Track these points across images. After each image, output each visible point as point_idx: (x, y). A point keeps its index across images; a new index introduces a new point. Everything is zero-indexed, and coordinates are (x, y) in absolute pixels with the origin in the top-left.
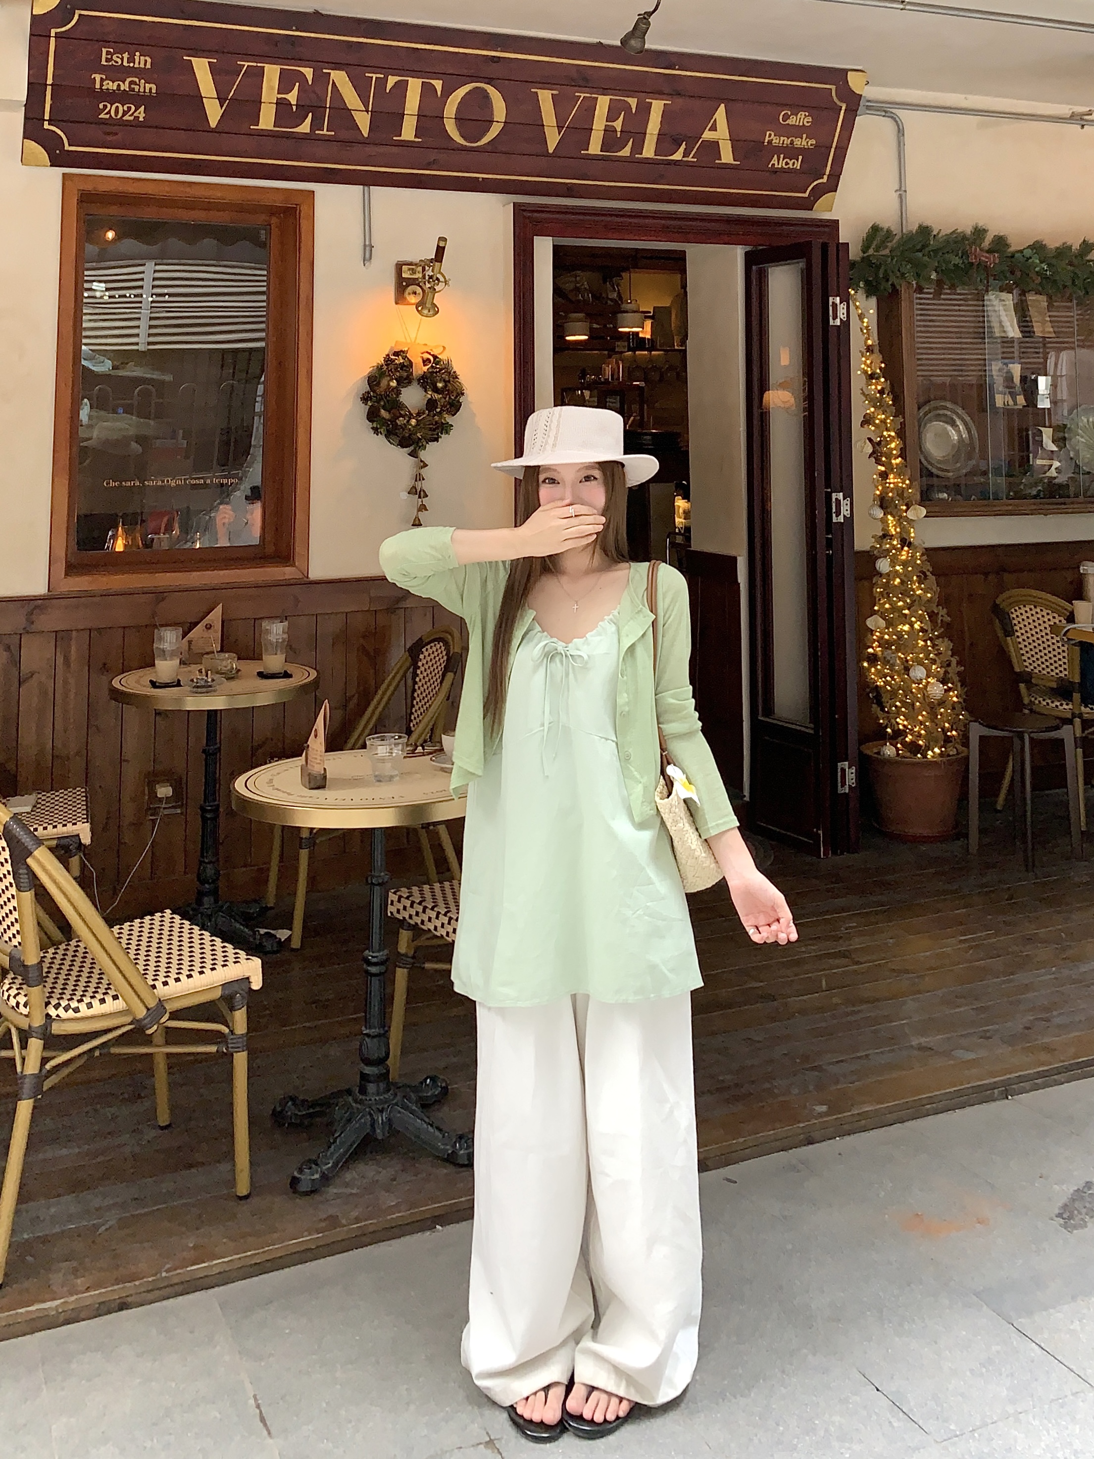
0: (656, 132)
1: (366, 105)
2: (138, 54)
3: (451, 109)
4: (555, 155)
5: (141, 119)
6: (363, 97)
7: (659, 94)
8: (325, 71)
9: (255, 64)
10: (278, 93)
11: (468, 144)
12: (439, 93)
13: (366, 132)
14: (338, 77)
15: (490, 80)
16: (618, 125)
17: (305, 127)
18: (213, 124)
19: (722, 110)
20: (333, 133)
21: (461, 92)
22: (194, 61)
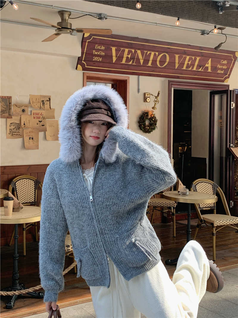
0: (197, 64)
1: (143, 58)
2: (102, 46)
3: (158, 59)
4: (177, 69)
5: (100, 61)
7: (199, 56)
8: (136, 50)
9: (123, 49)
10: (127, 55)
11: (160, 67)
12: (157, 55)
13: (142, 64)
14: (139, 52)
15: (167, 53)
16: (190, 63)
17: (130, 63)
18: (114, 62)
19: (210, 60)
20: (136, 64)
21: (161, 55)
22: (112, 48)
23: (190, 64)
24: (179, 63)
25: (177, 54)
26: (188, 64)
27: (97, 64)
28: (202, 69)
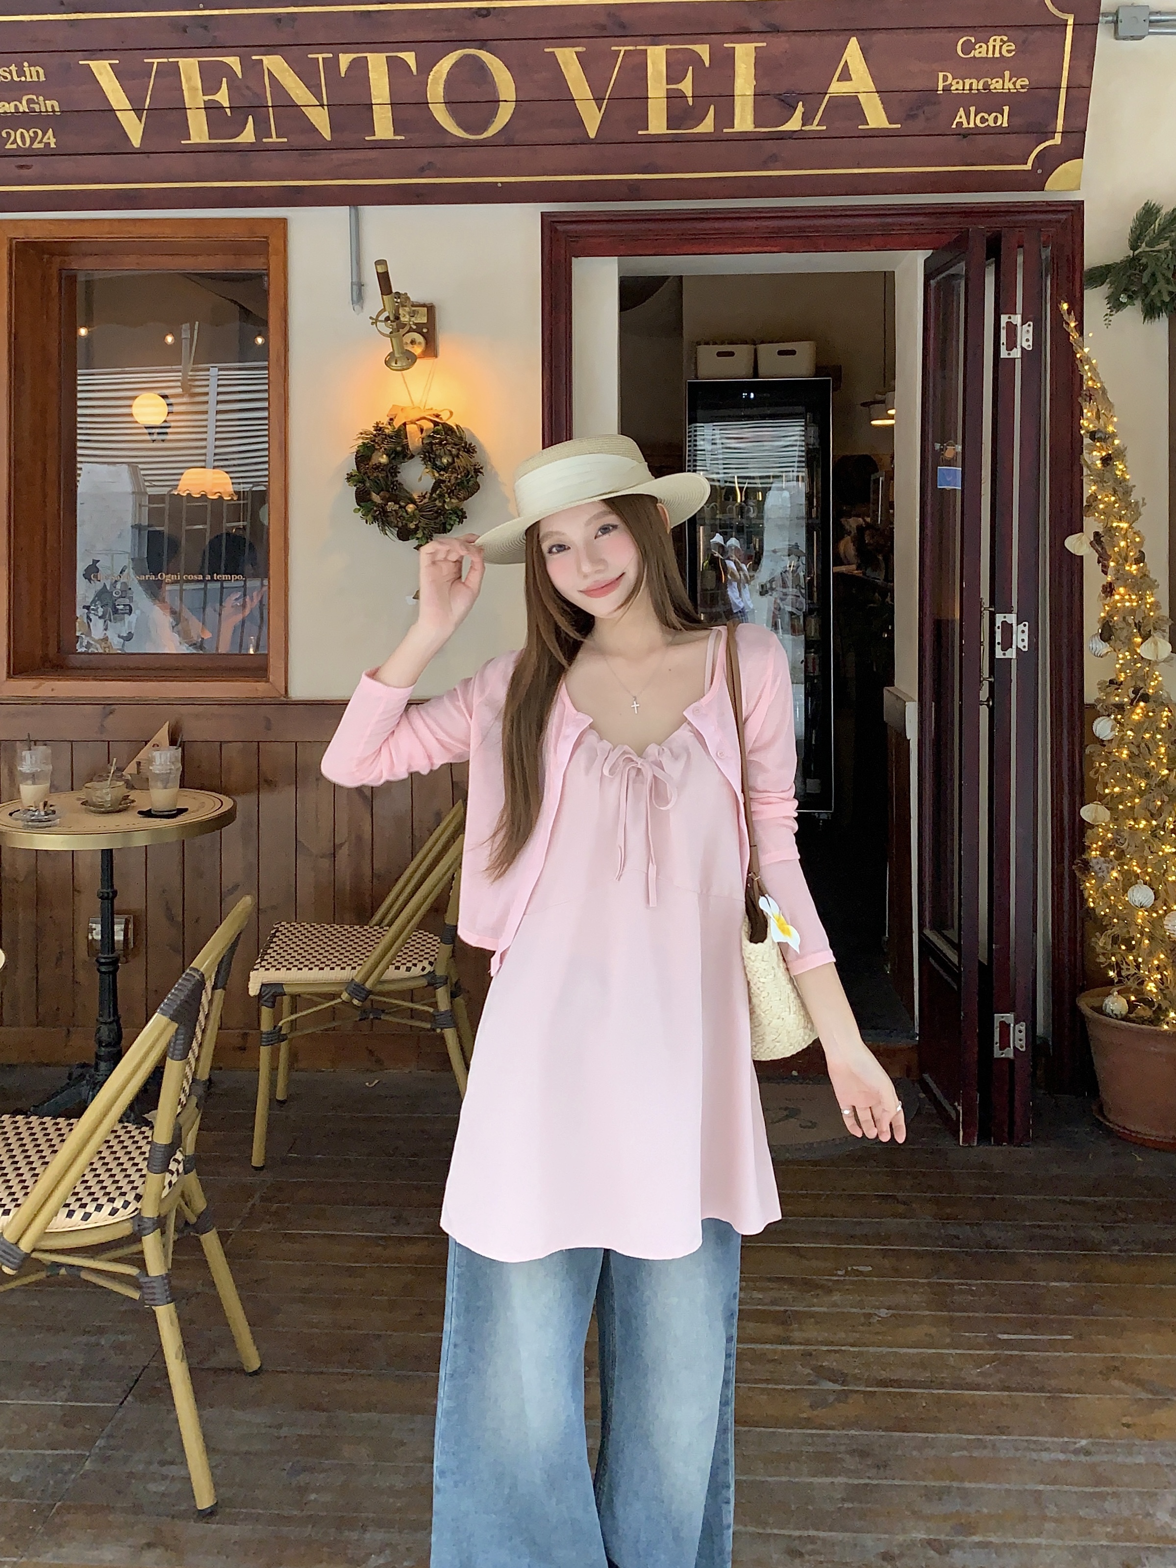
0: (750, 91)
1: (319, 99)
2: (26, 64)
3: (436, 90)
4: (600, 141)
6: (313, 87)
7: (744, 33)
8: (254, 58)
9: (165, 60)
10: (204, 95)
11: (472, 137)
12: (414, 70)
13: (327, 134)
14: (274, 63)
15: (482, 44)
16: (686, 86)
17: (248, 135)
18: (136, 142)
19: (853, 46)
20: (285, 140)
21: (445, 65)
22: (93, 64)
23: (689, 93)
24: (598, 100)
25: (564, 39)
26: (674, 97)
27: (38, 166)
28: (807, 119)
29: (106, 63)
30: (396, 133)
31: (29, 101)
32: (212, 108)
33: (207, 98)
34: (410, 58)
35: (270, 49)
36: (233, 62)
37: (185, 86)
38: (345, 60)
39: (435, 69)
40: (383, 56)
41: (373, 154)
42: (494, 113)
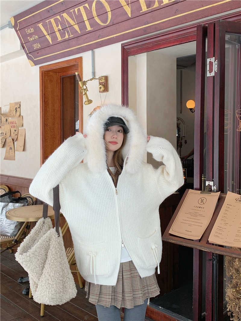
1: (75, 22)
2: (30, 28)
3: (94, 13)
5: (40, 47)
6: (73, 20)
8: (62, 15)
9: (48, 21)
10: (57, 27)
11: (105, 25)
12: (89, 8)
13: (79, 32)
14: (65, 15)
18: (51, 43)
20: (73, 36)
21: (94, 4)
22: (39, 25)
24: (128, 4)
27: (40, 52)
29: (41, 24)
30: (91, 28)
31: (34, 37)
32: (59, 30)
33: (58, 28)
34: (87, 5)
35: (63, 11)
36: (58, 17)
37: (54, 26)
38: (76, 10)
39: (92, 7)
40: (82, 6)
41: (89, 35)
42: (107, 16)
